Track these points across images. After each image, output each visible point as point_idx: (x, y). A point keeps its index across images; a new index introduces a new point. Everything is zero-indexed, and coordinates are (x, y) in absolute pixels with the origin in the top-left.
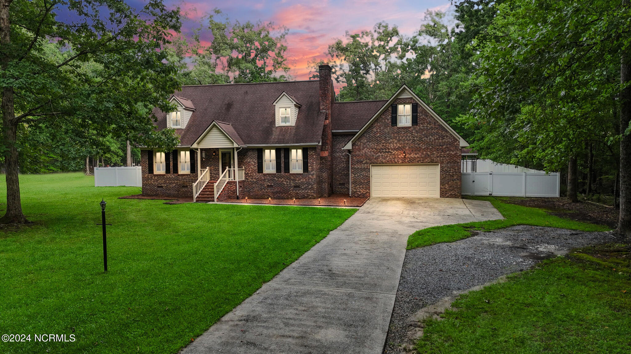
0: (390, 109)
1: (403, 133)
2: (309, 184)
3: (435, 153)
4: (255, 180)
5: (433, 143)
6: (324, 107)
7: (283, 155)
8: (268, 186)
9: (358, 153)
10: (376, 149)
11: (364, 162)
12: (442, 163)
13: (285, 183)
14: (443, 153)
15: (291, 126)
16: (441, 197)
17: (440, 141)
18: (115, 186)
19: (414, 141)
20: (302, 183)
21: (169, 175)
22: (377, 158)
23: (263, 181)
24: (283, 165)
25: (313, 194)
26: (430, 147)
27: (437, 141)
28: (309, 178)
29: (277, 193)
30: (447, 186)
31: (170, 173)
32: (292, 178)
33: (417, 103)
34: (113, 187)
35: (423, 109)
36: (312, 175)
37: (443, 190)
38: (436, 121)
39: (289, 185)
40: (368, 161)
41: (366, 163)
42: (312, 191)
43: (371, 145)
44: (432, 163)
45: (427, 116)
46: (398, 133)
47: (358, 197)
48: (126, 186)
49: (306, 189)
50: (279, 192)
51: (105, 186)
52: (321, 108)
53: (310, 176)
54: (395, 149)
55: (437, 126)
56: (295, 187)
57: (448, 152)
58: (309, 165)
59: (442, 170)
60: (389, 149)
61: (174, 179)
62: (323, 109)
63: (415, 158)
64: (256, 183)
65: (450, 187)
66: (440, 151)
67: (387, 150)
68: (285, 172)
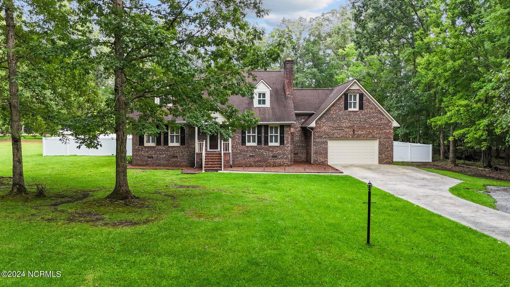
0: (343, 97)
1: (353, 115)
2: (284, 154)
3: (375, 131)
4: (239, 151)
5: (374, 123)
6: (289, 93)
7: (263, 131)
8: (250, 156)
9: (318, 130)
10: (332, 127)
11: (323, 137)
12: (380, 138)
13: (265, 154)
14: (381, 131)
15: (267, 107)
16: (379, 163)
17: (379, 122)
18: (65, 155)
19: (360, 121)
20: (279, 154)
21: (159, 147)
22: (333, 134)
23: (246, 152)
24: (263, 139)
25: (287, 162)
26: (372, 127)
27: (377, 122)
28: (285, 150)
29: (258, 161)
30: (384, 156)
31: (160, 145)
32: (271, 149)
33: (363, 94)
34: (63, 156)
35: (367, 98)
36: (287, 147)
37: (381, 158)
38: (376, 107)
39: (268, 155)
40: (326, 136)
41: (325, 138)
42: (287, 160)
43: (329, 124)
44: (373, 138)
45: (370, 103)
46: (349, 115)
47: (319, 164)
48: (77, 155)
49: (282, 158)
50: (260, 161)
51: (59, 155)
52: (287, 93)
53: (286, 148)
54: (347, 127)
55: (377, 111)
56: (274, 156)
57: (384, 131)
58: (285, 139)
59: (380, 143)
60: (342, 127)
61: (164, 151)
62: (289, 94)
63: (361, 135)
64: (240, 154)
65: (386, 156)
66: (379, 130)
67: (341, 128)
68: (265, 145)
